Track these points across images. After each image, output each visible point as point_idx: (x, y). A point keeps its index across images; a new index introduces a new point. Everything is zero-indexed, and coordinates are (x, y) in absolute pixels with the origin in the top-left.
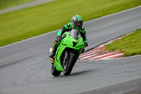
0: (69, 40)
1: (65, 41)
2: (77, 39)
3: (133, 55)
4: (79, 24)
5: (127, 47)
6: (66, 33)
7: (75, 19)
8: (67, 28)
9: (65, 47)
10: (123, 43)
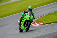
0: (27, 16)
1: (25, 17)
2: (31, 16)
3: (47, 24)
4: (31, 10)
5: (44, 21)
6: (26, 14)
7: (29, 8)
8: (26, 12)
9: (26, 19)
10: (43, 19)
